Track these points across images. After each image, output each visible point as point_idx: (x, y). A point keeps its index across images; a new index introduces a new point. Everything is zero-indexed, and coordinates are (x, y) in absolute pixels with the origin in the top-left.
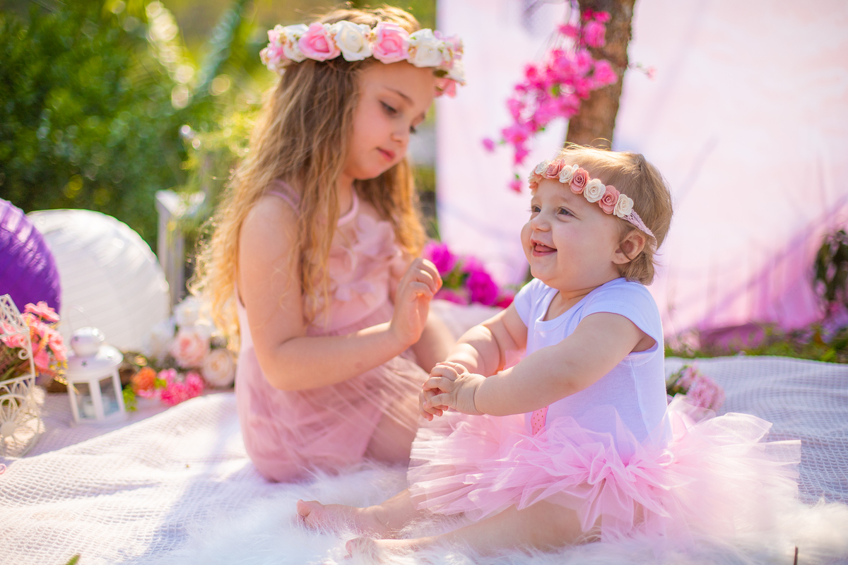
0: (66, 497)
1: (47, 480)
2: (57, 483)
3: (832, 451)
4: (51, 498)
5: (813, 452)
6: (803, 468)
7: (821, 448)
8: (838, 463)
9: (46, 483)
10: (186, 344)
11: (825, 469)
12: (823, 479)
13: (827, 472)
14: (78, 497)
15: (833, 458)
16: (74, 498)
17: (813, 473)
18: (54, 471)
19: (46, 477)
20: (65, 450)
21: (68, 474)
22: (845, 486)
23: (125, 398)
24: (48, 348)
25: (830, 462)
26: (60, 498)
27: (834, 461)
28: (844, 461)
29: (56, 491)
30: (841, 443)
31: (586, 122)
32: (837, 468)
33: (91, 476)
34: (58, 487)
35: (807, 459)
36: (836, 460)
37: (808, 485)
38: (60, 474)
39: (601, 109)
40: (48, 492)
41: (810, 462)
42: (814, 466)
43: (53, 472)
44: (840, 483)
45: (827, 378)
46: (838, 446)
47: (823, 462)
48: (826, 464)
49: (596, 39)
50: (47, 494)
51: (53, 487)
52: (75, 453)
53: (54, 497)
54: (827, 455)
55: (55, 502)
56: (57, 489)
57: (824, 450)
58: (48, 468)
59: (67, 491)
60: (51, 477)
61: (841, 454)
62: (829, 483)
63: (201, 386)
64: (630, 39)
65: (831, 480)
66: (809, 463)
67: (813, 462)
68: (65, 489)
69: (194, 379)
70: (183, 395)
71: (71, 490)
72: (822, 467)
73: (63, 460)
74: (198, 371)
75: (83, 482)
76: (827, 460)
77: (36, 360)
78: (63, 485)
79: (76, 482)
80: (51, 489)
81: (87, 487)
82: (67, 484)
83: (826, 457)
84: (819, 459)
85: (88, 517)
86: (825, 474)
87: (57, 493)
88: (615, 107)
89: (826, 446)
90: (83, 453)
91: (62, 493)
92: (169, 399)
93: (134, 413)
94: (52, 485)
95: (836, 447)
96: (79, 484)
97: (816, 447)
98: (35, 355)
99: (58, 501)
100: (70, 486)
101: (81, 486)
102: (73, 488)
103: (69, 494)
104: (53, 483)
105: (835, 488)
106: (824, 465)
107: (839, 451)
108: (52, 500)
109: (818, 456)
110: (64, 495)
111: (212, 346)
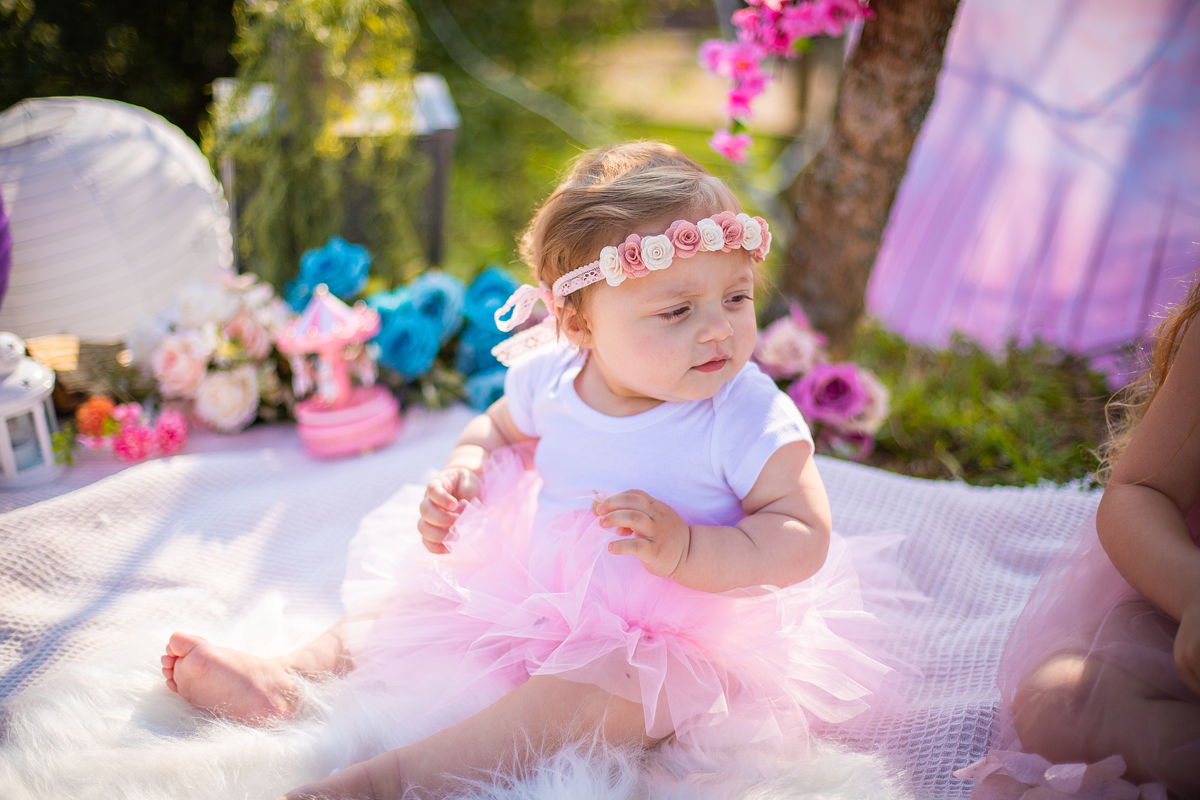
10: (171, 359)
23: (55, 445)
63: (182, 431)
69: (171, 419)
74: (186, 403)
92: (128, 452)
111: (212, 366)
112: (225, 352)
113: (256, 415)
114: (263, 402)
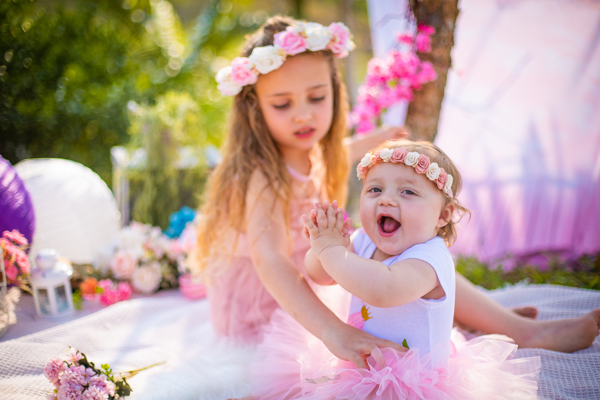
0: (18, 374)
1: (6, 361)
2: (11, 364)
3: (573, 364)
4: (7, 374)
5: (558, 364)
6: (549, 377)
7: (565, 362)
8: (576, 373)
9: (4, 364)
10: (121, 261)
11: (566, 377)
12: (563, 386)
13: (567, 380)
14: (26, 374)
15: (573, 369)
16: (23, 375)
17: (555, 381)
18: (11, 354)
19: (4, 359)
20: (23, 338)
21: (21, 357)
22: (578, 393)
23: (74, 301)
24: (16, 264)
25: (570, 372)
26: (13, 375)
27: (573, 372)
28: (581, 372)
29: (10, 369)
30: (580, 358)
31: (419, 106)
32: (575, 377)
33: (37, 360)
34: (13, 366)
35: (553, 369)
36: (575, 371)
37: (550, 391)
38: (16, 357)
39: (431, 97)
40: (5, 370)
41: (555, 371)
42: (558, 375)
43: (11, 356)
44: (575, 389)
45: (583, 302)
46: (578, 361)
47: (565, 372)
48: (567, 373)
49: (423, 47)
50: (4, 372)
51: (9, 367)
52: (30, 341)
53: (9, 374)
54: (569, 367)
55: (9, 378)
56: (12, 368)
57: (567, 363)
58: (7, 352)
59: (18, 370)
60: (9, 359)
61: (579, 367)
62: (567, 390)
63: (130, 292)
64: (453, 45)
65: (569, 387)
66: (554, 373)
67: (557, 372)
68: (17, 368)
69: (124, 287)
70: (116, 299)
71: (22, 369)
72: (563, 376)
73: (19, 347)
74: (128, 281)
75: (31, 364)
76: (568, 371)
77: (7, 273)
78: (16, 365)
79: (26, 363)
80: (7, 368)
81: (33, 368)
82: (20, 365)
83: (567, 368)
84: (562, 370)
85: (27, 391)
86: (564, 382)
87: (11, 371)
88: (441, 95)
89: (569, 360)
90: (35, 341)
91: (15, 371)
92: (106, 301)
93: (81, 310)
94: (8, 365)
95: (576, 362)
96: (27, 365)
97: (561, 360)
98: (6, 269)
99: (11, 377)
100: (21, 367)
101: (29, 366)
102: (23, 368)
103: (20, 372)
104: (9, 363)
105: (571, 393)
106: (565, 374)
107: (578, 364)
108: (7, 376)
109: (562, 367)
110: (16, 373)
111: (140, 263)
112: (146, 256)
113: (160, 286)
114: (163, 279)
